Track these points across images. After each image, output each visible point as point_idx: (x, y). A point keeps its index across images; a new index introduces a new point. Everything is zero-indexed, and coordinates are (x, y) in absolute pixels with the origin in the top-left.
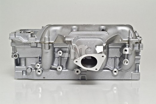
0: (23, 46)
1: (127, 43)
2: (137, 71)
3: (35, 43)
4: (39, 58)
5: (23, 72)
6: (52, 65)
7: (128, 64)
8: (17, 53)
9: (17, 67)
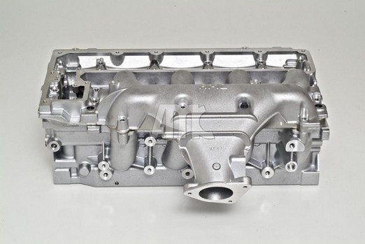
0: (69, 129)
1: (296, 127)
2: (313, 166)
3: (97, 125)
4: (105, 146)
5: (70, 170)
6: (134, 163)
7: (294, 170)
8: (56, 139)
9: (57, 161)
